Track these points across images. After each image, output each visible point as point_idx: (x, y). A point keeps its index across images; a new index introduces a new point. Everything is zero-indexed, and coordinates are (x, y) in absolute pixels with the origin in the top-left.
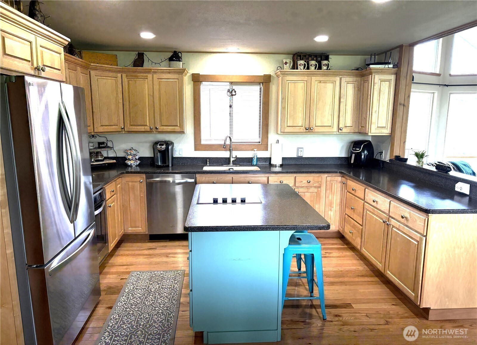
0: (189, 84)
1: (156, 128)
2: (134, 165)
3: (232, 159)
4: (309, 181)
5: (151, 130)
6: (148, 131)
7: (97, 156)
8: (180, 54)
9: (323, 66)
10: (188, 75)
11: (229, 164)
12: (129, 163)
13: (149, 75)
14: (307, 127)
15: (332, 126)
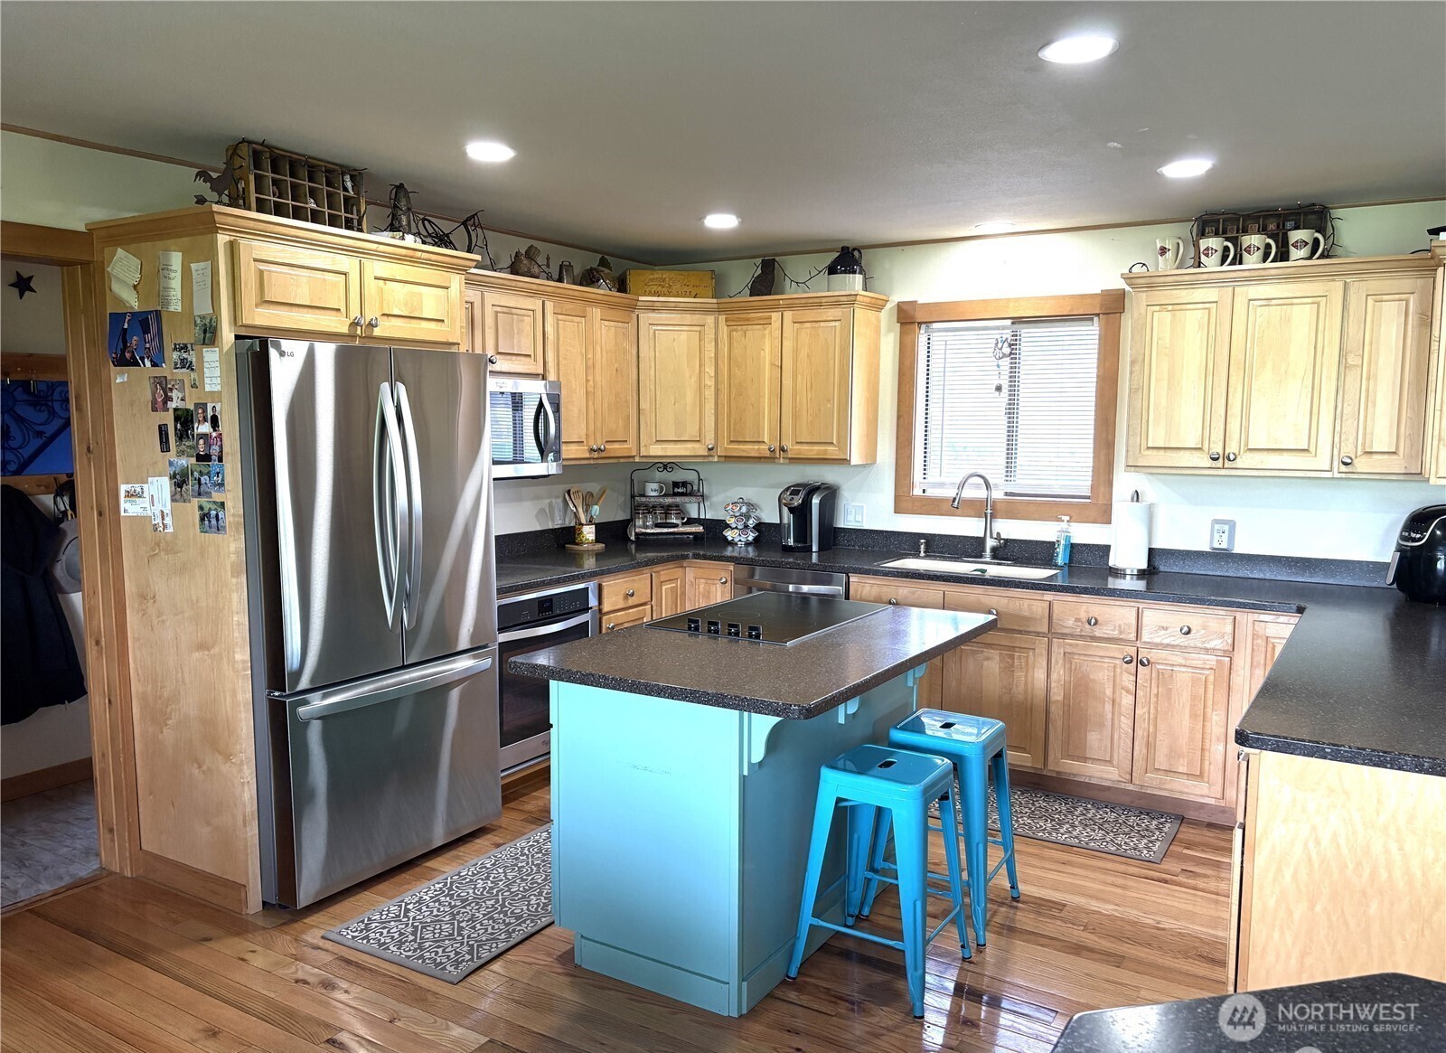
0: (889, 330)
1: (782, 449)
2: (740, 541)
3: (990, 543)
4: (1185, 629)
5: (772, 455)
6: (765, 458)
7: (667, 515)
8: (856, 253)
9: (1292, 249)
10: (889, 306)
11: (981, 557)
12: (729, 534)
13: (773, 314)
14: (1218, 449)
15: (1312, 449)
